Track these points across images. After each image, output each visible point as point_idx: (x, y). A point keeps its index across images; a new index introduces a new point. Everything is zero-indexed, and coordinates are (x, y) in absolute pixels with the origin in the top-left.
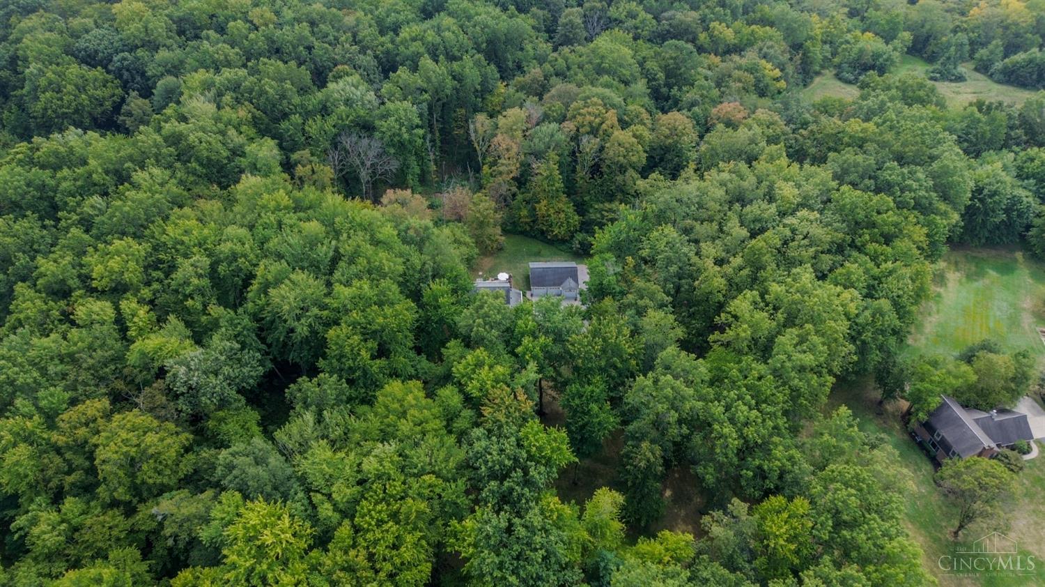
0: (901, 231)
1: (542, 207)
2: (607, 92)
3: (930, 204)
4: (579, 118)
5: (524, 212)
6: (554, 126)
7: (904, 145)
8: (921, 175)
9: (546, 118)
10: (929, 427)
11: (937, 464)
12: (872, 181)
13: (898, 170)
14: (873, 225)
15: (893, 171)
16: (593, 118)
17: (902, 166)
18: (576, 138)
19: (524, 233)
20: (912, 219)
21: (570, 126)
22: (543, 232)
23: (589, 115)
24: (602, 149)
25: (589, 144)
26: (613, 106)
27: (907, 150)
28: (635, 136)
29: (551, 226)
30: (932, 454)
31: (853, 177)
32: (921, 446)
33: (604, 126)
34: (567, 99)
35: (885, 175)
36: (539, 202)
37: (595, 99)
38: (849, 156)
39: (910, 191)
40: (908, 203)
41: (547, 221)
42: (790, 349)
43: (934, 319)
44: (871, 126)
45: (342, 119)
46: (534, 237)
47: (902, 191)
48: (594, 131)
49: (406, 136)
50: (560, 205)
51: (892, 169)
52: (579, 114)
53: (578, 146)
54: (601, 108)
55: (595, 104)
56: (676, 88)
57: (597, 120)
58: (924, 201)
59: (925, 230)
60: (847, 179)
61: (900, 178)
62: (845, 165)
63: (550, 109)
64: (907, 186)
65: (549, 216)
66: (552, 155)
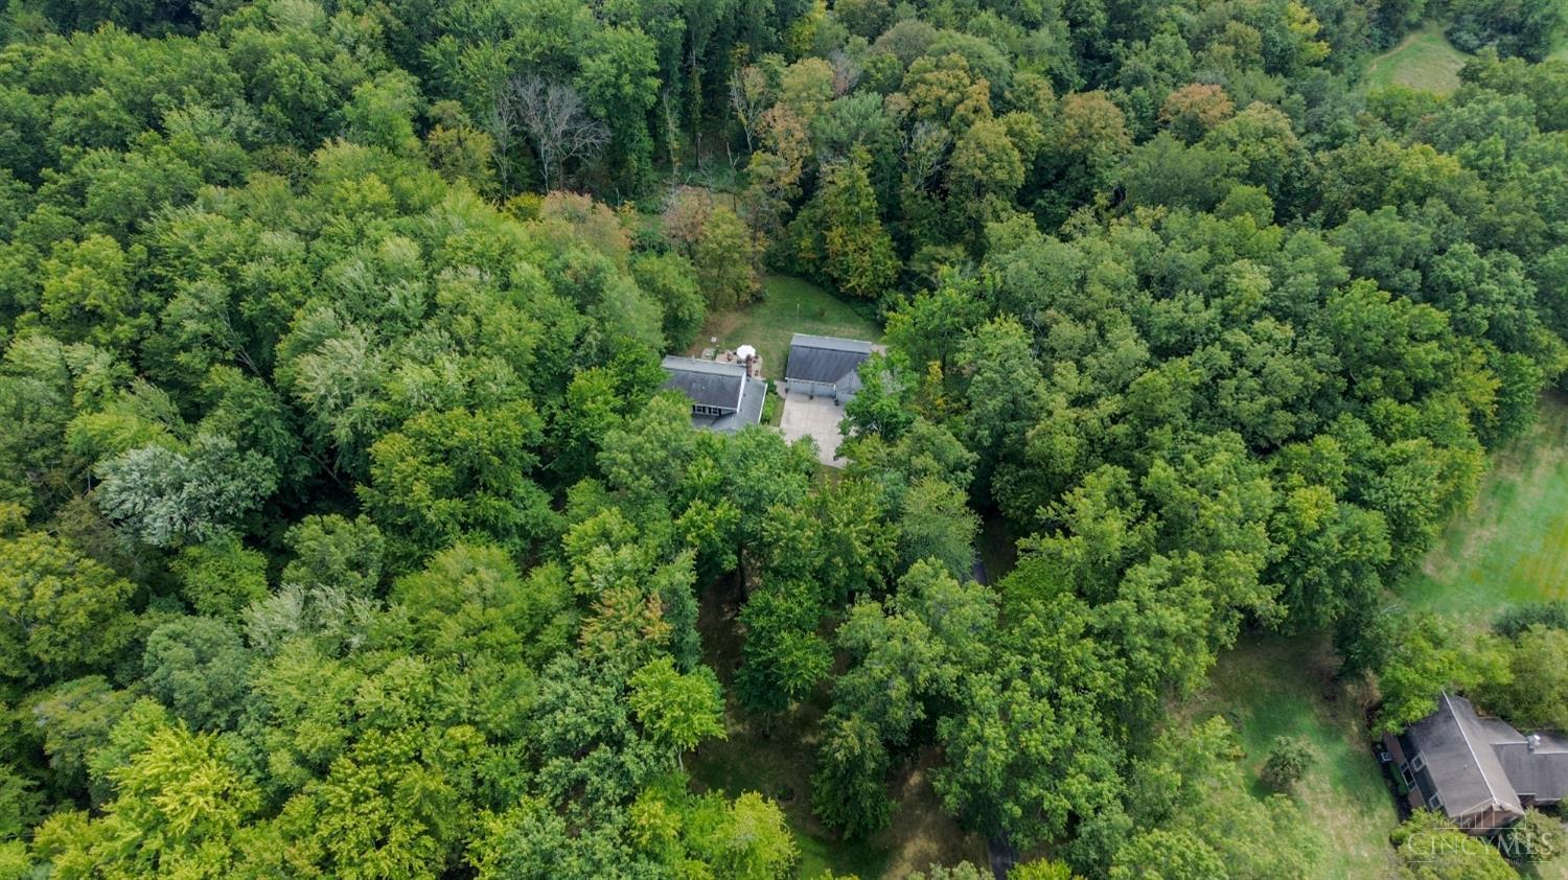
0: (1448, 377)
1: (835, 236)
2: (980, 43)
3: (1522, 330)
4: (921, 89)
5: (806, 243)
6: (874, 98)
7: (1502, 210)
8: (1514, 275)
9: (865, 81)
10: (1406, 743)
11: (1404, 811)
12: (1418, 274)
13: (1475, 260)
14: (1396, 361)
15: (1464, 261)
16: (942, 92)
17: (1483, 251)
18: (908, 124)
19: (804, 276)
20: (1478, 357)
21: (899, 101)
22: (835, 281)
23: (937, 84)
24: (950, 148)
25: (929, 138)
26: (986, 72)
27: (1506, 219)
28: (1010, 132)
29: (846, 272)
30: (1402, 791)
31: (1383, 263)
32: (1387, 771)
33: (960, 109)
34: (911, 49)
35: (1445, 268)
36: (829, 229)
37: (954, 57)
38: (1386, 221)
39: (1486, 302)
40: (1477, 325)
41: (841, 263)
42: (1147, 594)
43: (1488, 533)
44: (1449, 163)
45: (524, 52)
46: (821, 285)
47: (1472, 299)
48: (943, 115)
49: (629, 89)
50: (867, 238)
51: (1461, 258)
52: (924, 82)
53: (911, 140)
54: (961, 74)
55: (955, 66)
56: (1121, 41)
57: (951, 97)
58: (1511, 323)
59: (1496, 383)
60: (1371, 264)
61: (1471, 276)
62: (1373, 238)
63: (875, 64)
64: (1482, 292)
65: (845, 254)
66: (860, 151)
